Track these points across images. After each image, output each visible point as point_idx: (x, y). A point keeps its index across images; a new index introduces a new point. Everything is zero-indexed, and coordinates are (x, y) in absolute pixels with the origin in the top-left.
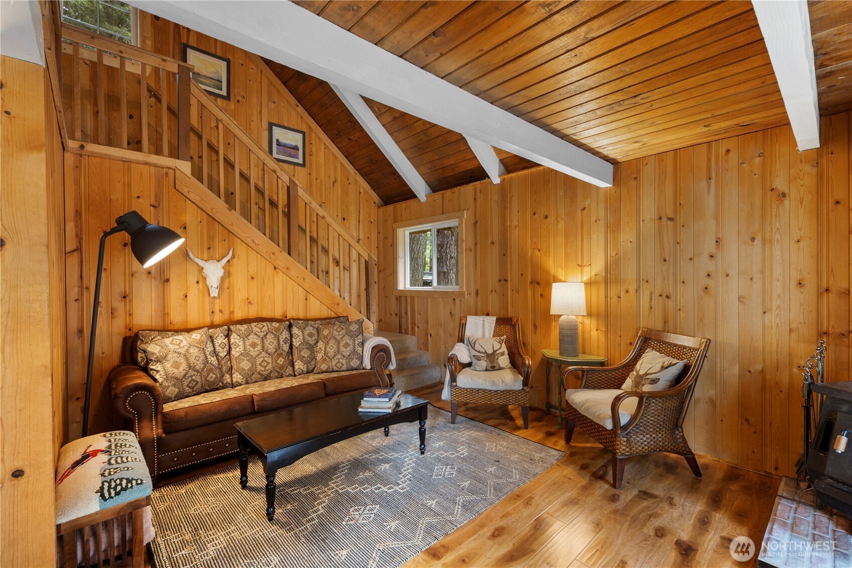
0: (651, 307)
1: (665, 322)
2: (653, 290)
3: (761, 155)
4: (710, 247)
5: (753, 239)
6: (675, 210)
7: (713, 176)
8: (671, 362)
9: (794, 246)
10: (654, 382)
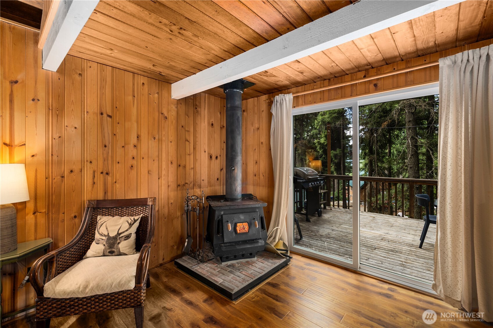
0: (94, 183)
1: (105, 193)
2: (96, 169)
3: (158, 93)
4: (133, 140)
5: (154, 138)
6: (113, 111)
7: (136, 95)
8: (132, 218)
9: (169, 143)
10: (128, 237)
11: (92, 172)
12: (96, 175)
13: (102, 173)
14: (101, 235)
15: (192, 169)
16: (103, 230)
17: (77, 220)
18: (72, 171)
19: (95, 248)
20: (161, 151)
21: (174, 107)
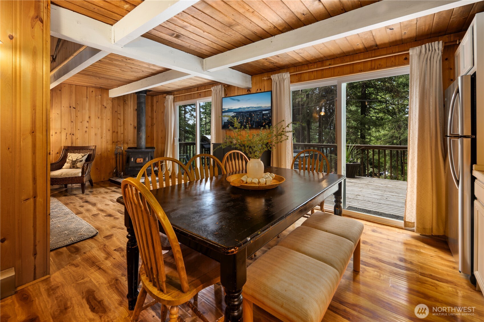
0: (67, 138)
1: (72, 143)
2: (67, 132)
3: (101, 95)
4: (87, 119)
5: (99, 118)
6: (76, 105)
7: (88, 97)
8: (84, 154)
9: (108, 121)
10: (81, 161)
11: (65, 133)
12: (67, 135)
13: (70, 134)
14: (69, 160)
15: (122, 134)
16: (70, 158)
17: (58, 155)
18: (56, 133)
19: (66, 165)
20: (103, 124)
21: (110, 102)
